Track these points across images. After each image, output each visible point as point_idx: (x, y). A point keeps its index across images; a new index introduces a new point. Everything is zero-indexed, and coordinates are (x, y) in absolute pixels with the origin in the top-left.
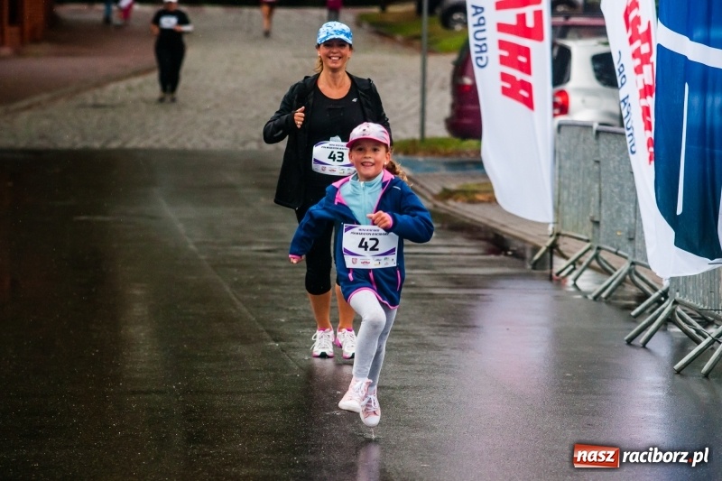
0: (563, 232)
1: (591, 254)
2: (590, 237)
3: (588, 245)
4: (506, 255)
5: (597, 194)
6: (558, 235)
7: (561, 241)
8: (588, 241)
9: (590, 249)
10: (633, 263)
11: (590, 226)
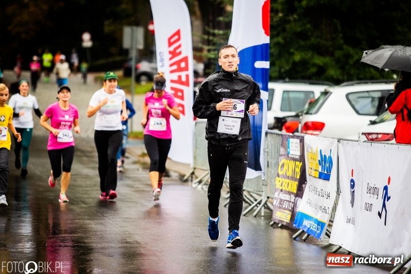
0: (197, 167)
6: (195, 168)
7: (196, 171)
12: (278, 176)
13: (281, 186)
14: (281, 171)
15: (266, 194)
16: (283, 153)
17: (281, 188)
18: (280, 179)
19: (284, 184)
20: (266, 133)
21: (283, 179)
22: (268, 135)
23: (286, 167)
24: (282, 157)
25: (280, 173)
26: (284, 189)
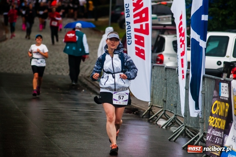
0: (154, 105)
1: (163, 112)
2: (163, 106)
3: (162, 109)
4: (134, 113)
5: (165, 91)
6: (152, 106)
7: (153, 108)
8: (162, 108)
9: (162, 111)
10: (176, 115)
11: (162, 102)
12: (211, 115)
13: (214, 124)
14: (214, 111)
15: (202, 130)
16: (216, 95)
17: (213, 126)
18: (213, 118)
19: (217, 122)
20: (204, 77)
21: (216, 118)
22: (206, 79)
23: (218, 108)
24: (215, 99)
25: (214, 112)
26: (216, 127)
